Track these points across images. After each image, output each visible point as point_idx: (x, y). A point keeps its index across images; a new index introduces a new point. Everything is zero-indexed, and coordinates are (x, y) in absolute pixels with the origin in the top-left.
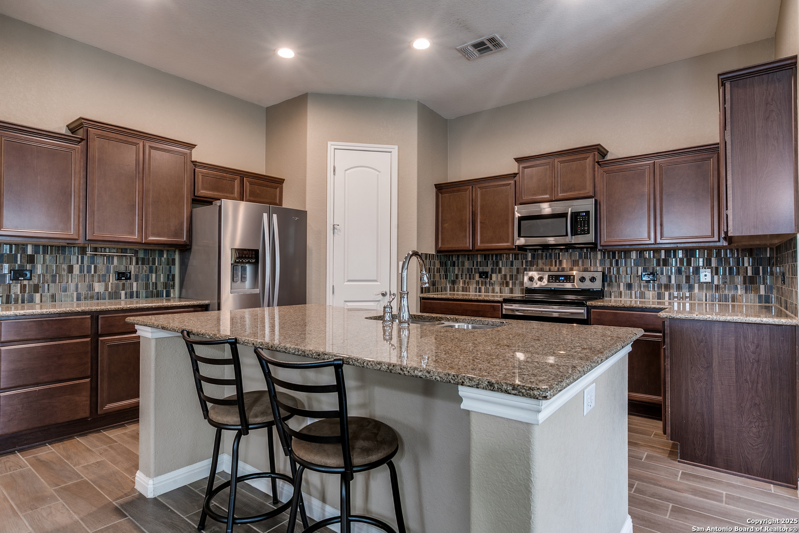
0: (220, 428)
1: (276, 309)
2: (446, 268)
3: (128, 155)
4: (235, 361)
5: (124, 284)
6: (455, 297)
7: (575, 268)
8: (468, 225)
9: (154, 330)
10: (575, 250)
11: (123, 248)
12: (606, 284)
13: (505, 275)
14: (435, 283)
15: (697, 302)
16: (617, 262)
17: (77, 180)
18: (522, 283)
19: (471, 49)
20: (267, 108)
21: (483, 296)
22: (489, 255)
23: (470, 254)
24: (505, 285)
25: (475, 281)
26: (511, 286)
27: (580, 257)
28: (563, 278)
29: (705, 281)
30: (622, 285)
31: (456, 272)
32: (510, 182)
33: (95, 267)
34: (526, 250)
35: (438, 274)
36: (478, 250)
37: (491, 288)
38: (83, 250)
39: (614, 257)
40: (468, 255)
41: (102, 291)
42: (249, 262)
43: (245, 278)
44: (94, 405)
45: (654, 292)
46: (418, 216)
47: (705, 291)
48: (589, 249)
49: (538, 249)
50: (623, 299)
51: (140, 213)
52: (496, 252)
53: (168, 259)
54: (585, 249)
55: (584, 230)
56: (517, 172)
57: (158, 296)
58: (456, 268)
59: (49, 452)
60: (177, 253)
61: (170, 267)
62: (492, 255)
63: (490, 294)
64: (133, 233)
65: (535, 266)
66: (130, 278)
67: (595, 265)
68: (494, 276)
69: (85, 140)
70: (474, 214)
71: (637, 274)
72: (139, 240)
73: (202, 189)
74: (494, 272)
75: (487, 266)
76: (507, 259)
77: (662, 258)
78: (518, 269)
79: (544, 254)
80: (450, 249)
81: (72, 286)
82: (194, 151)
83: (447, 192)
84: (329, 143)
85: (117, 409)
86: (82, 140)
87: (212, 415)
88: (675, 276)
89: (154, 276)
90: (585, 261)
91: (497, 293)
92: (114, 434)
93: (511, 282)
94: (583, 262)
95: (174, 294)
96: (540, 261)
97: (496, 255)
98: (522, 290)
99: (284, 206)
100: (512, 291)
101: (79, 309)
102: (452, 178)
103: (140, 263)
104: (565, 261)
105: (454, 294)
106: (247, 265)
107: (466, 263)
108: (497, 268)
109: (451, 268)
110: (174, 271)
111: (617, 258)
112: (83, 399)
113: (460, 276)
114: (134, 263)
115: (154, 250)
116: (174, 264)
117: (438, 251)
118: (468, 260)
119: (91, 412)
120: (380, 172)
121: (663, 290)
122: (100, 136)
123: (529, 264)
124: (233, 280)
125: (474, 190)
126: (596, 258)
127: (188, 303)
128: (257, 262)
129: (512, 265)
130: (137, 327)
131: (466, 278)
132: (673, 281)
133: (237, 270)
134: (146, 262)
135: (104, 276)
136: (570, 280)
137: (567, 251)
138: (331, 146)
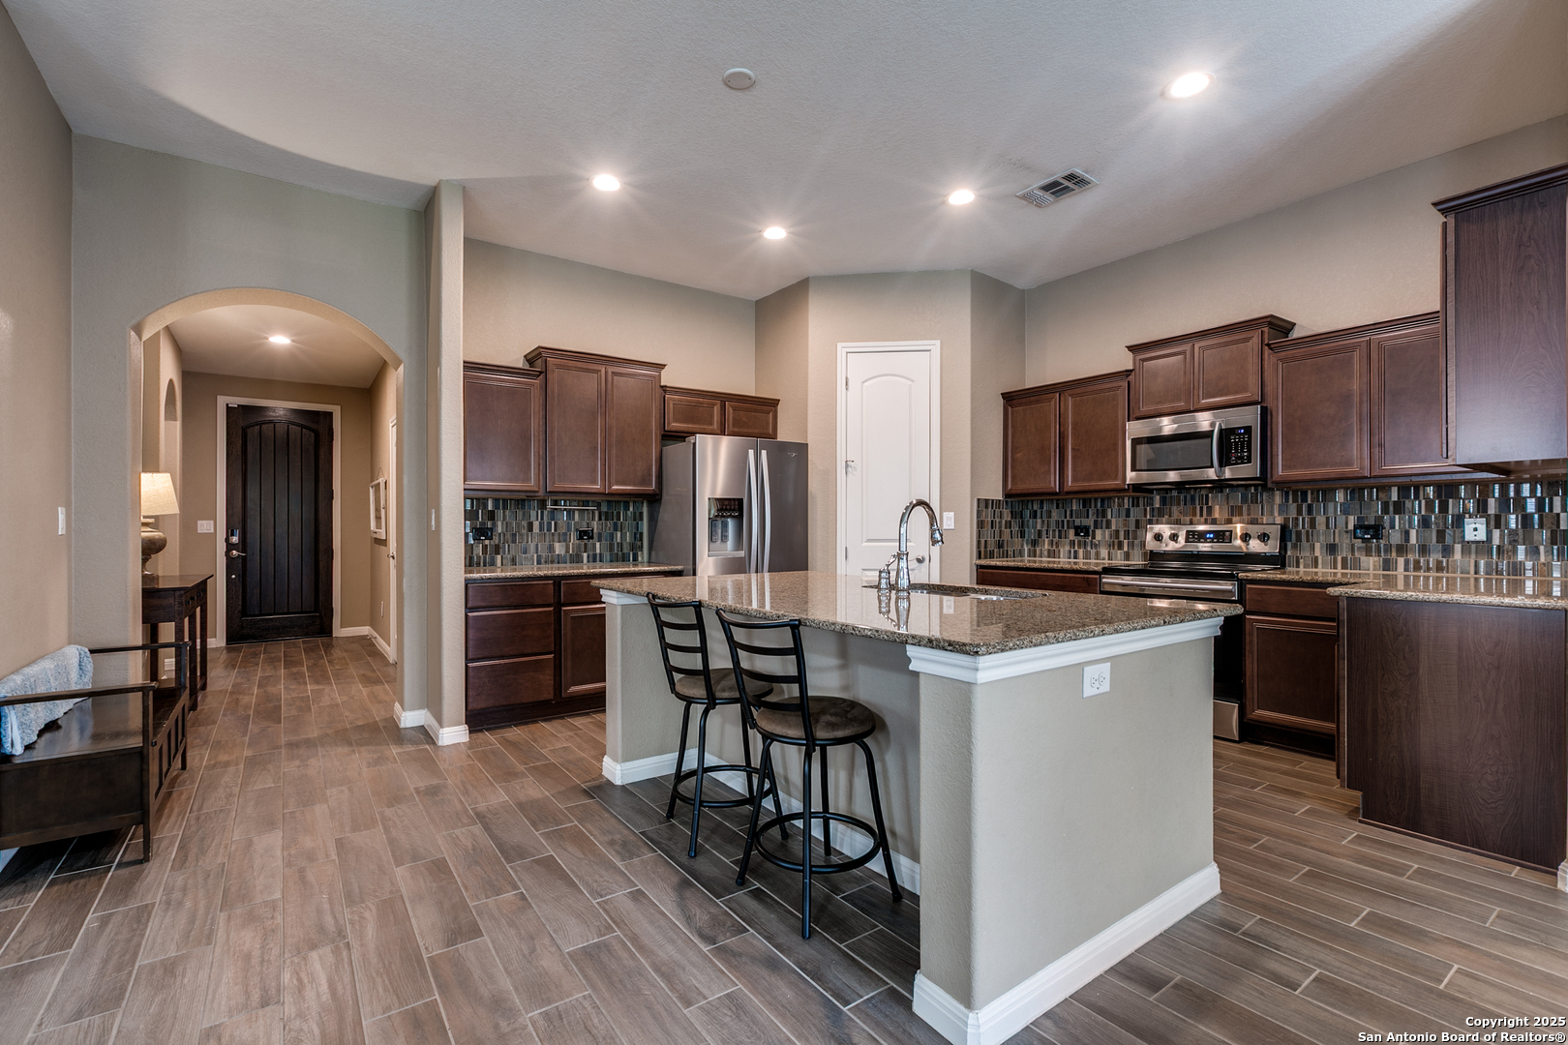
0: (689, 701)
1: (767, 575)
2: (1023, 522)
3: (587, 385)
4: (700, 626)
5: (585, 544)
6: (1036, 565)
7: (1234, 519)
8: (1052, 454)
9: (620, 595)
10: (1235, 489)
11: (583, 499)
12: (1289, 545)
13: (1117, 532)
14: (1003, 544)
15: (1458, 575)
16: (1310, 507)
17: (537, 421)
18: (1143, 544)
19: (1041, 193)
20: (757, 301)
21: (1081, 563)
22: (1090, 500)
23: (1060, 498)
24: (1116, 547)
25: (1067, 540)
26: (1126, 549)
27: (1244, 500)
28: (1212, 536)
29: (1473, 539)
30: (1317, 546)
31: (1039, 528)
32: (1120, 384)
33: (556, 524)
34: (1151, 491)
35: (1008, 530)
36: (1068, 493)
37: (1093, 552)
38: (542, 504)
39: (1305, 500)
40: (1057, 500)
41: (563, 553)
42: (731, 516)
43: (726, 537)
44: (558, 687)
45: (1376, 559)
46: (972, 443)
47: (1473, 556)
48: (1260, 488)
49: (1171, 489)
50: (1320, 570)
51: (603, 456)
52: (1102, 495)
53: (635, 513)
54: (1253, 488)
55: (1242, 458)
56: (1131, 368)
57: (623, 561)
58: (1039, 521)
59: (515, 733)
60: (645, 505)
61: (638, 523)
62: (1096, 500)
63: (1093, 561)
64: (595, 482)
65: (1166, 517)
66: (592, 538)
67: (1271, 513)
68: (1098, 532)
69: (544, 372)
70: (1062, 437)
71: (1347, 527)
72: (602, 491)
73: (674, 422)
74: (1099, 526)
75: (1088, 517)
76: (1119, 505)
77: (1393, 499)
78: (1137, 521)
79: (1182, 497)
80: (1025, 492)
81: (532, 547)
82: (663, 372)
83: (1020, 405)
84: (839, 345)
85: (582, 693)
86: (541, 372)
87: (678, 688)
88: (1417, 531)
89: (619, 534)
90: (1252, 507)
91: (1104, 559)
92: (580, 722)
93: (1126, 541)
94: (1249, 509)
95: (643, 558)
96: (1175, 509)
97: (1103, 500)
98: (1145, 554)
99: (780, 438)
100: (1127, 556)
101: (541, 573)
102: (1031, 381)
103: (603, 518)
104: (1217, 507)
105: (1035, 562)
106: (729, 520)
107: (1055, 514)
108: (1104, 520)
109: (1031, 521)
110: (642, 529)
111: (1309, 502)
112: (547, 678)
113: (1044, 533)
114: (597, 519)
115: (619, 502)
116: (641, 519)
117: (1007, 495)
118: (1058, 507)
119: (555, 694)
120: (913, 381)
121: (1394, 554)
122: (560, 367)
123: (1156, 513)
124: (711, 539)
125: (1062, 399)
126: (1271, 502)
127: (657, 569)
128: (741, 516)
129: (1128, 515)
130: (602, 592)
131: (1054, 537)
132: (1413, 539)
133: (715, 527)
134: (610, 517)
135: (565, 534)
136: (1223, 539)
137: (1222, 492)
138: (842, 348)
